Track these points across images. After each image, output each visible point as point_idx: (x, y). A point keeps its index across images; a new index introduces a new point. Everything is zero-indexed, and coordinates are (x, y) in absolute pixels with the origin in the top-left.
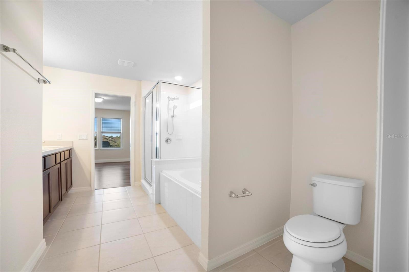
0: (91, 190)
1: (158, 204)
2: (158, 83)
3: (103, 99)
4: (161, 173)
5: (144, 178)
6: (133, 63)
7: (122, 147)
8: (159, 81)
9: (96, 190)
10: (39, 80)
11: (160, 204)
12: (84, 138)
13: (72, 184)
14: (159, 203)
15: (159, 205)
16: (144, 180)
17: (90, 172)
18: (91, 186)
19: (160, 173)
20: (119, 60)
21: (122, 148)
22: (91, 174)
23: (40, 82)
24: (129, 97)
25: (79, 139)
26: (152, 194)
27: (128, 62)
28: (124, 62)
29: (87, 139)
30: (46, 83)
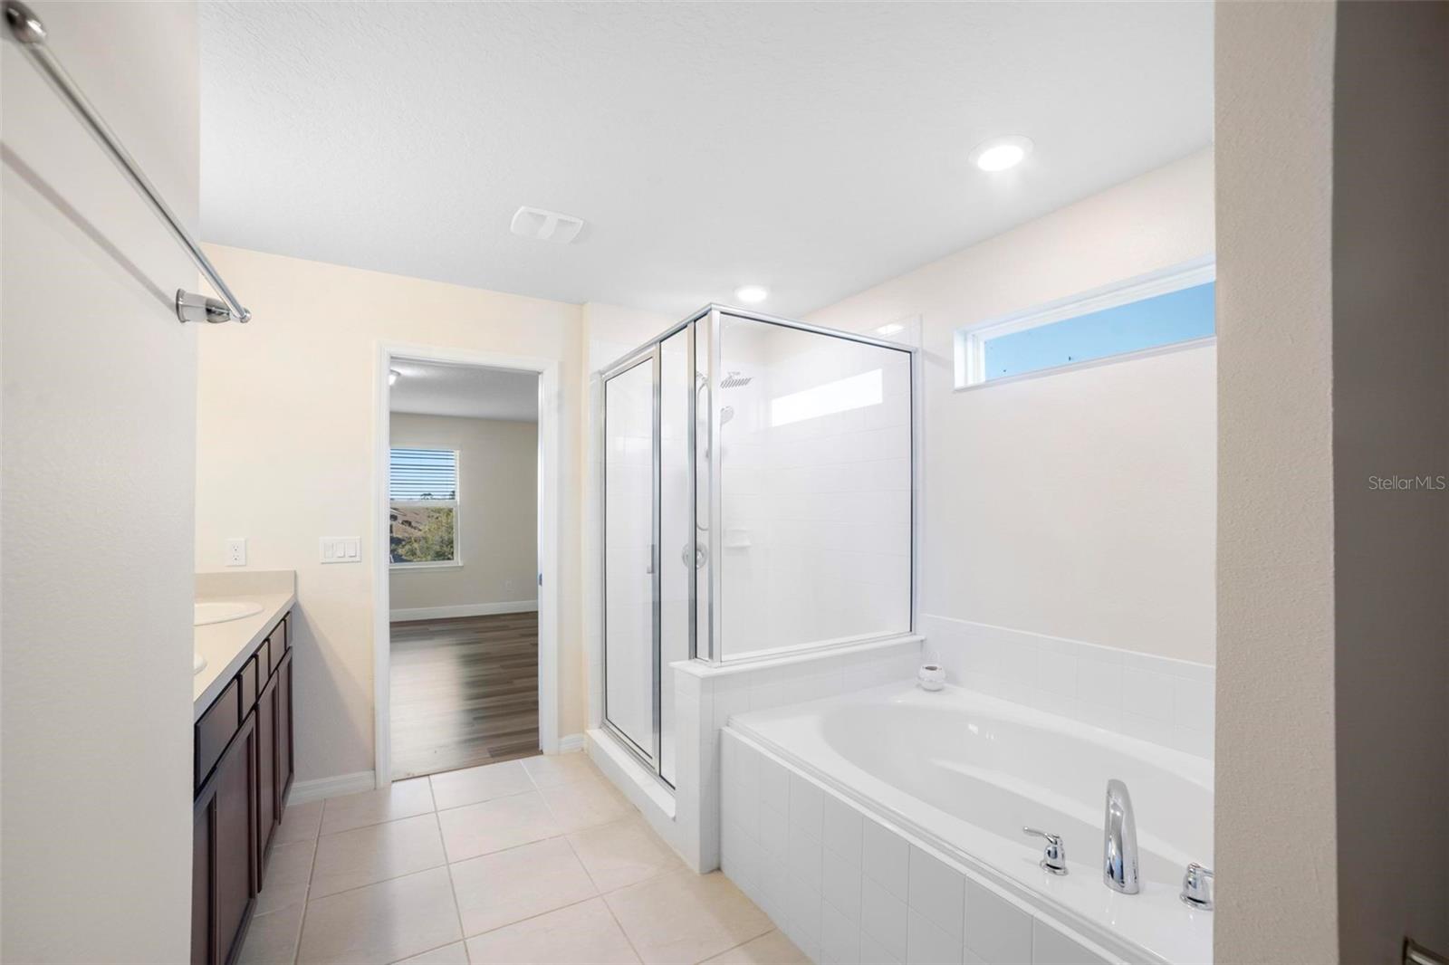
0: (375, 789)
1: (712, 871)
2: (705, 315)
3: (399, 374)
4: (726, 729)
5: (600, 719)
6: (582, 222)
7: (458, 560)
8: (713, 306)
9: (394, 785)
10: (180, 303)
11: (719, 869)
12: (344, 556)
13: (291, 770)
14: (715, 866)
15: (715, 876)
16: (600, 728)
17: (373, 709)
18: (374, 769)
19: (720, 730)
20: (522, 209)
21: (460, 564)
22: (373, 717)
23: (186, 313)
24: (535, 372)
25: (323, 563)
26: (674, 819)
27: (561, 221)
28: (543, 217)
29: (358, 559)
30: (218, 318)
